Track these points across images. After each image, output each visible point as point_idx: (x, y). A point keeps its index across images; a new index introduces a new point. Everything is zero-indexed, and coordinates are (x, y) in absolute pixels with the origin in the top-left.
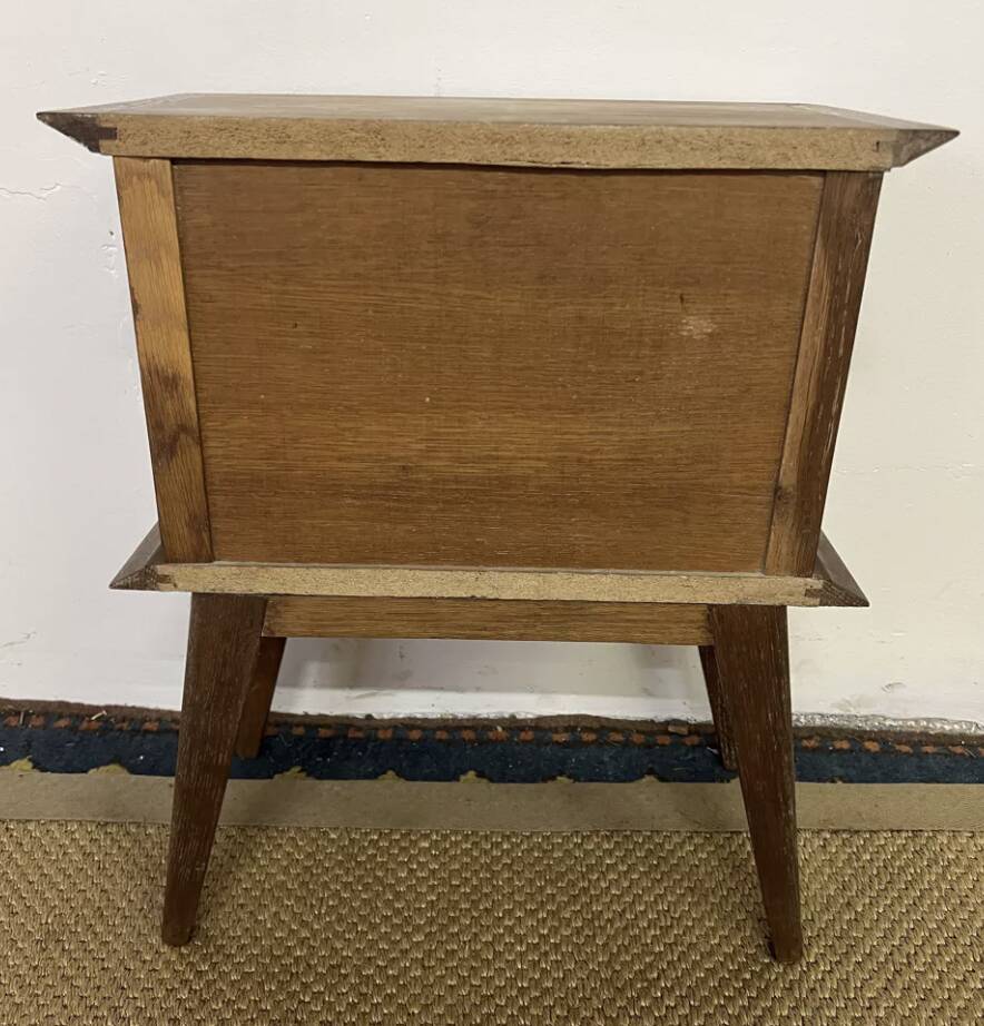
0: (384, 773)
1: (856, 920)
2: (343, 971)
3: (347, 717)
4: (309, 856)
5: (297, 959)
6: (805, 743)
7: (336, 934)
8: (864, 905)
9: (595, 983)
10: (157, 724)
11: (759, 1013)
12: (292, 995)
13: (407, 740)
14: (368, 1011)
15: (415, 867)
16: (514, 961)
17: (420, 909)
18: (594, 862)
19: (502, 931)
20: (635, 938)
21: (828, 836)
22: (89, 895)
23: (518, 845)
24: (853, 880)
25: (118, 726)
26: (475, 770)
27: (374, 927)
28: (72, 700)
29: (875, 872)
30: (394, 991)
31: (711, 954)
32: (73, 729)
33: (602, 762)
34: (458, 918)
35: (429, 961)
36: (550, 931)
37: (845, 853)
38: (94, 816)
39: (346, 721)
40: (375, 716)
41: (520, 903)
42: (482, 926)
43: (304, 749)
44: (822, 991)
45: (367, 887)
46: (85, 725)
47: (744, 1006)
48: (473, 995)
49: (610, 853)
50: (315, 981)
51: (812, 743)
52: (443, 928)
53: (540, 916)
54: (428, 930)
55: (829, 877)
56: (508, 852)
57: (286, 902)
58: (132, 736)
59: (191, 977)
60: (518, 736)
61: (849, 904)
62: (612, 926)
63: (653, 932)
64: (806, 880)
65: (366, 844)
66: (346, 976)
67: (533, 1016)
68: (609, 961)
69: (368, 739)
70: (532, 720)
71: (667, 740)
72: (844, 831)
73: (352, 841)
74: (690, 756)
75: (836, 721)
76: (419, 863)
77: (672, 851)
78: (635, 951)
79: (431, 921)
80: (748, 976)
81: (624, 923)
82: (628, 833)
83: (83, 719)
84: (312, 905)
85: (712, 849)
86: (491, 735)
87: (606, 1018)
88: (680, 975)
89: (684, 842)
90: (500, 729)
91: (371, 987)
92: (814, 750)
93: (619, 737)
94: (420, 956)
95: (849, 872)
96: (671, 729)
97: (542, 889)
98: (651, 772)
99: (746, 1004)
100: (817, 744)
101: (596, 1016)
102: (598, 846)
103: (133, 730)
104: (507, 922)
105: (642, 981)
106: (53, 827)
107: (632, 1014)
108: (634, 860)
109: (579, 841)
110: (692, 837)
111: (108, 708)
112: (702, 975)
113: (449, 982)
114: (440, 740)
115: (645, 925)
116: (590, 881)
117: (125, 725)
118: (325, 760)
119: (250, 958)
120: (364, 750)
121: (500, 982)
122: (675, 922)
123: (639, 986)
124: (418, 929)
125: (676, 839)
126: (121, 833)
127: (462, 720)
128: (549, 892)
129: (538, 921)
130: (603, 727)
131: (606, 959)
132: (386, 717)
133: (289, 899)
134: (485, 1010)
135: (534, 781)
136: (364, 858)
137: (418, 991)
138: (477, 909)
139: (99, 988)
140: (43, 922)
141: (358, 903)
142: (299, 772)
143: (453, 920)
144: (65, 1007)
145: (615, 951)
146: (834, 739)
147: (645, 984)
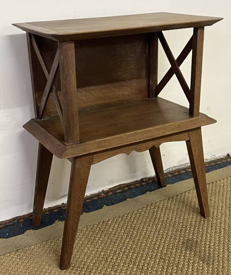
0: (82, 213)
18: (152, 211)
20: (175, 222)
26: (105, 205)
30: (133, 251)
33: (134, 193)
39: (58, 207)
40: (65, 203)
41: (144, 225)
43: (54, 216)
45: (105, 236)
49: (154, 208)
56: (131, 217)
60: (108, 194)
70: (108, 190)
71: (145, 183)
74: (153, 185)
86: (101, 196)
89: (168, 201)
90: (102, 194)
92: (178, 175)
93: (133, 186)
96: (144, 180)
98: (147, 191)
100: (178, 173)
102: (151, 208)
108: (161, 208)
109: (145, 209)
110: (169, 199)
114: (89, 202)
116: (155, 215)
118: (63, 216)
127: (89, 196)
136: (98, 231)
142: (59, 221)
143: (132, 234)
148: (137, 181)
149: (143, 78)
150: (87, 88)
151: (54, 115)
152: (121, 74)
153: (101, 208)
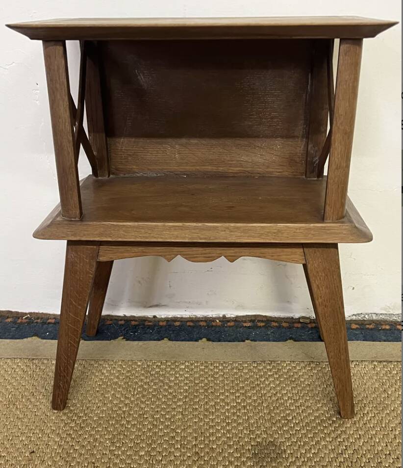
0: (163, 339)
1: (388, 397)
2: (145, 416)
3: (144, 317)
4: (128, 372)
5: (124, 412)
6: (367, 326)
7: (141, 402)
8: (392, 391)
9: (263, 421)
10: (54, 320)
11: (339, 432)
12: (122, 425)
13: (174, 325)
14: (157, 431)
15: (178, 376)
16: (225, 412)
17: (180, 392)
18: (263, 374)
19: (219, 401)
20: (282, 404)
21: (376, 364)
22: (27, 387)
23: (227, 367)
24: (387, 381)
25: (36, 321)
26: (206, 338)
27: (159, 399)
28: (13, 310)
29: (398, 378)
30: (169, 424)
31: (318, 410)
32: (15, 322)
33: (267, 334)
34: (199, 396)
35: (185, 412)
36: (241, 400)
37: (384, 370)
38: (28, 356)
39: (144, 318)
40: (158, 316)
41: (227, 390)
42: (209, 399)
43: (124, 330)
44: (369, 424)
45: (155, 384)
46: (19, 321)
47: (332, 430)
48: (206, 425)
49: (270, 370)
50: (133, 420)
51: (371, 326)
52: (191, 400)
53: (237, 395)
54: (184, 400)
55: (376, 380)
56: (222, 370)
57: (118, 389)
58: (43, 325)
59: (76, 418)
60: (226, 324)
61: (385, 391)
62: (271, 399)
63: (290, 401)
64: (365, 381)
65: (155, 367)
66: (147, 418)
67: (233, 433)
68: (269, 413)
69: (155, 326)
70: (233, 318)
71: (299, 325)
72: (384, 361)
73: (148, 366)
74: (310, 332)
75: (383, 317)
76: (179, 374)
77: (300, 370)
78: (282, 409)
79: (186, 397)
80: (335, 419)
81: (276, 398)
82: (279, 362)
83: (19, 318)
84: (130, 391)
85: (320, 369)
86: (214, 324)
87: (267, 434)
88: (302, 418)
89: (306, 366)
90: (218, 321)
91: (158, 421)
92: (372, 329)
93: (276, 324)
94: (181, 410)
95: (386, 378)
96: (301, 321)
97: (237, 384)
98: (291, 338)
99: (333, 429)
100: (373, 327)
101: (263, 433)
102: (265, 367)
103: (43, 322)
104: (221, 397)
105: (284, 420)
106: (9, 361)
107: (280, 433)
108: (281, 373)
109: (256, 365)
110: (310, 364)
111: (30, 314)
112: (313, 418)
113: (195, 420)
114: (189, 326)
115: (287, 399)
116: (260, 381)
117: (39, 321)
118: (134, 334)
119: (102, 411)
120: (153, 330)
121: (218, 420)
122: (301, 397)
123: (283, 422)
124: (180, 400)
125: (302, 365)
126: (40, 363)
127: (199, 318)
128: (241, 386)
129: (236, 397)
130: (268, 320)
131: (268, 412)
132: (163, 317)
133: (119, 388)
134: (211, 431)
135: (234, 341)
136: (154, 373)
137: (180, 424)
138: (207, 392)
139: (34, 422)
140: (7, 397)
141: (152, 390)
142: (123, 339)
143: (196, 397)
144: (20, 429)
145: (272, 408)
146: (382, 325)
147: (286, 422)
148: (292, 318)
149: (298, 137)
150: (184, 141)
151: (125, 174)
152: (250, 124)
153: (197, 340)
